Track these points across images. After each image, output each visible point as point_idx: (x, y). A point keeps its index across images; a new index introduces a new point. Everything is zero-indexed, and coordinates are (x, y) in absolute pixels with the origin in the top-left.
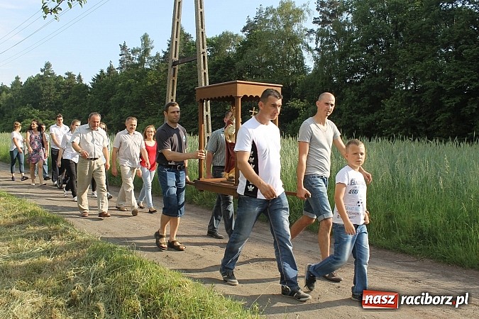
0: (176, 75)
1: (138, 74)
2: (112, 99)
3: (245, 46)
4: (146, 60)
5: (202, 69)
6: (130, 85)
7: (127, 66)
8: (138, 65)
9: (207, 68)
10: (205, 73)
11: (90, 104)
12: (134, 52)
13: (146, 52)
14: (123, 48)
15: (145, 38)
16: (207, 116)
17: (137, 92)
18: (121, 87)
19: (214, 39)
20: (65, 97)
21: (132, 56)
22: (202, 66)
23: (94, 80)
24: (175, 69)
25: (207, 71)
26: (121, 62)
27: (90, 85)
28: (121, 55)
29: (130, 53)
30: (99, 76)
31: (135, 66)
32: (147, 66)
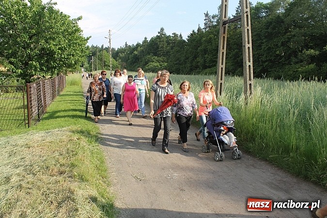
0: (226, 32)
1: (216, 31)
5: (246, 26)
8: (216, 26)
9: (250, 25)
10: (248, 30)
12: (213, 17)
14: (207, 15)
15: (220, 7)
16: (250, 66)
18: (205, 41)
19: (268, 4)
20: (172, 48)
21: (212, 20)
22: (246, 24)
23: (188, 37)
24: (225, 28)
25: (249, 28)
26: (206, 24)
27: (186, 40)
28: (205, 20)
29: (211, 18)
30: (192, 34)
31: (214, 27)
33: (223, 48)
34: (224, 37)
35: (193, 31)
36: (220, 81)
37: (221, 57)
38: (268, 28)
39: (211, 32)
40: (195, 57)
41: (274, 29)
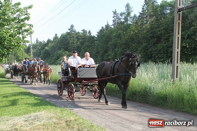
0: (181, 19)
1: (124, 27)
2: (110, 43)
4: (129, 19)
6: (120, 34)
7: (118, 23)
8: (124, 22)
11: (97, 47)
12: (121, 14)
13: (129, 14)
14: (115, 13)
15: (128, 6)
17: (125, 38)
18: (115, 36)
20: (82, 43)
21: (120, 17)
23: (98, 33)
26: (114, 21)
27: (96, 36)
28: (113, 17)
29: (119, 15)
30: (101, 31)
31: (122, 23)
32: (129, 22)
33: (178, 34)
34: (179, 23)
35: (102, 28)
36: (176, 65)
37: (177, 42)
39: (120, 28)
40: (106, 51)
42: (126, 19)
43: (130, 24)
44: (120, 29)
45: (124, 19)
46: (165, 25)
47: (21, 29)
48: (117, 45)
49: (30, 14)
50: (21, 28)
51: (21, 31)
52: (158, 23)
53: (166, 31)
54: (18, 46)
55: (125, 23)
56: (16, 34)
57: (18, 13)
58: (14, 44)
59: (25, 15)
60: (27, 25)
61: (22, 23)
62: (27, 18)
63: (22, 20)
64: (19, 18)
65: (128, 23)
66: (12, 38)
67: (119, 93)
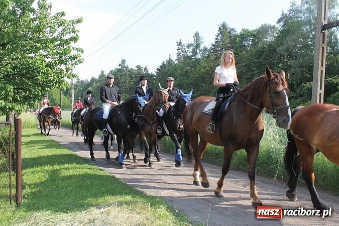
0: (326, 42)
1: (193, 62)
3: (284, 34)
4: (198, 52)
6: (187, 72)
7: (184, 57)
12: (188, 46)
13: (198, 45)
14: (180, 44)
15: (197, 35)
17: (193, 77)
18: (180, 74)
19: (254, 31)
21: (187, 49)
23: (158, 69)
24: (324, 34)
26: (178, 55)
27: (155, 74)
28: (178, 50)
29: (185, 48)
30: (161, 67)
31: (189, 58)
32: (199, 57)
33: (322, 65)
34: (323, 48)
35: (163, 63)
38: (258, 58)
41: (265, 58)
42: (195, 53)
43: (200, 59)
44: (187, 65)
45: (192, 52)
46: (247, 60)
47: (65, 56)
48: (183, 86)
49: (78, 32)
50: (64, 54)
51: (64, 59)
52: (238, 57)
53: (249, 68)
54: (59, 83)
55: (193, 57)
56: (56, 63)
57: (61, 28)
58: (54, 80)
59: (71, 33)
60: (74, 50)
61: (65, 47)
62: (74, 39)
63: (67, 42)
64: (61, 37)
65: (197, 57)
66: (50, 69)
67: (218, 158)
